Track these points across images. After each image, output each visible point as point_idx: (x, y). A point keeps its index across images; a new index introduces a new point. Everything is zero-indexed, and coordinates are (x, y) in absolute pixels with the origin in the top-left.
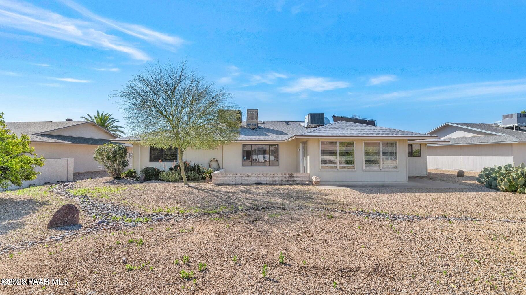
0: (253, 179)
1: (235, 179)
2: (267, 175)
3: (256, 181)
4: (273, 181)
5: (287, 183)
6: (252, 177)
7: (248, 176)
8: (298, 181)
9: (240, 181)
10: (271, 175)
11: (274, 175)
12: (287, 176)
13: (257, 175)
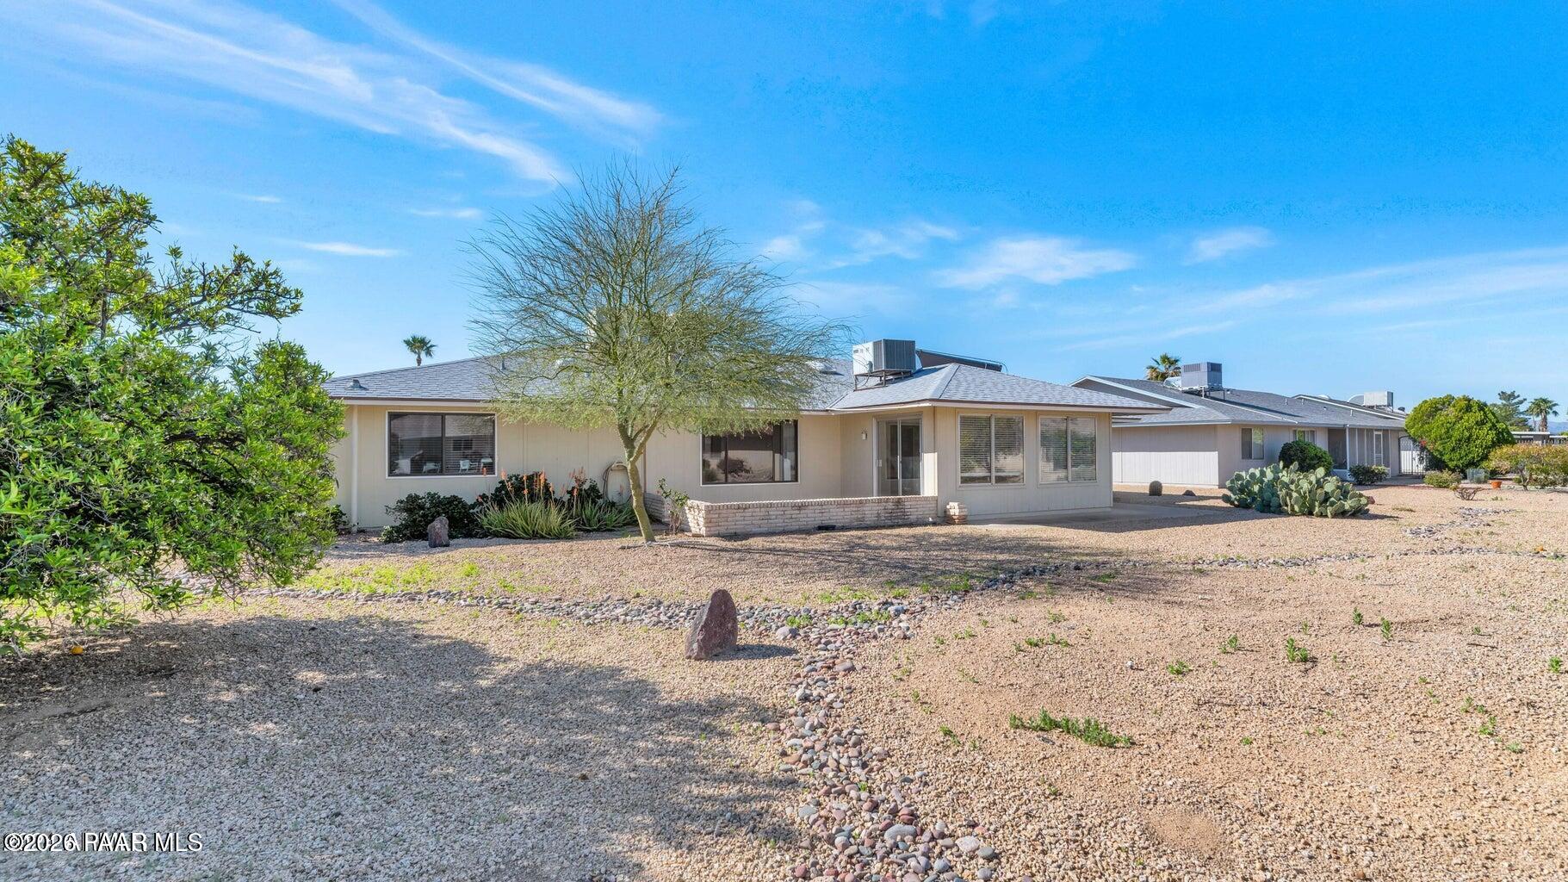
0: (812, 518)
1: (767, 517)
2: (846, 504)
3: (818, 523)
4: (858, 519)
5: (889, 523)
6: (809, 512)
7: (800, 507)
8: (913, 518)
9: (779, 523)
10: (854, 503)
11: (861, 502)
12: (890, 506)
13: (821, 504)
